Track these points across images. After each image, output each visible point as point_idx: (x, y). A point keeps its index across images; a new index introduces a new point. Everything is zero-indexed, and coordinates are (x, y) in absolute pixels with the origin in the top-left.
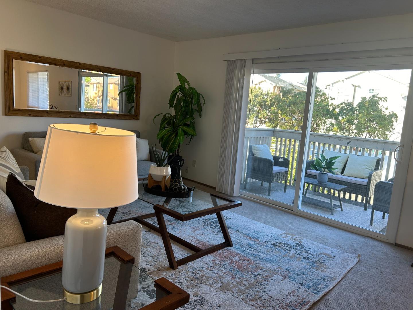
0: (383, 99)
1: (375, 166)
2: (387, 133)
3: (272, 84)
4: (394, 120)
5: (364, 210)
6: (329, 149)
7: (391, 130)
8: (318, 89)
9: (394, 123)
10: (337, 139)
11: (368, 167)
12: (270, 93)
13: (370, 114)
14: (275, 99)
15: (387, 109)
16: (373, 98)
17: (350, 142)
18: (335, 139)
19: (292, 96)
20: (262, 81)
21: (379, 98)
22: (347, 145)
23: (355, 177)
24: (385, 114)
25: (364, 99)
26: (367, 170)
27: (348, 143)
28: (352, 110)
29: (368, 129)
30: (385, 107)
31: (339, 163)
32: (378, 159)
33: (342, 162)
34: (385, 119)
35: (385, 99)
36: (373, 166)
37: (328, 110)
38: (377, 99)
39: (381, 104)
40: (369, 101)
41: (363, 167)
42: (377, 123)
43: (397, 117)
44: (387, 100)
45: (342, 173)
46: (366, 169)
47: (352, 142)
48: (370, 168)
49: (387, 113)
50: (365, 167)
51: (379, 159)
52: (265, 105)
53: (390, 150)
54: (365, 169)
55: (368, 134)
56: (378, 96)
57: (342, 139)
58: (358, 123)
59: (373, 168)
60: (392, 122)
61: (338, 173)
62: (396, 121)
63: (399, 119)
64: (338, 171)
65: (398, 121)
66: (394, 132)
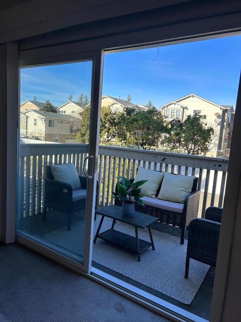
0: (203, 117)
1: (192, 188)
2: (207, 143)
3: (122, 106)
4: (211, 133)
6: (144, 167)
7: (210, 141)
8: (154, 109)
9: (212, 136)
10: (151, 155)
11: (185, 189)
12: (118, 112)
13: (193, 128)
14: (121, 117)
15: (206, 125)
16: (195, 116)
17: (165, 158)
18: (149, 155)
19: (135, 115)
20: (114, 104)
21: (200, 116)
22: (162, 162)
23: (170, 200)
24: (205, 128)
25: (189, 117)
27: (163, 160)
28: (181, 125)
29: (193, 140)
30: (205, 123)
31: (153, 184)
32: (195, 178)
33: (157, 183)
34: (205, 132)
35: (205, 117)
36: (189, 188)
37: (163, 126)
38: (198, 117)
39: (202, 120)
40: (193, 118)
41: (179, 189)
42: (199, 136)
43: (213, 131)
44: (207, 118)
45: (157, 195)
46: (183, 192)
47: (167, 158)
48: (186, 189)
49: (206, 128)
50: (181, 189)
51: (197, 178)
52: (114, 122)
53: (208, 168)
54: (181, 191)
55: (193, 145)
56: (200, 114)
57: (157, 156)
58: (185, 136)
59: (190, 190)
60: (210, 135)
61: (152, 196)
62: (213, 134)
63: (215, 133)
64: (152, 193)
65: (214, 135)
66: (212, 143)
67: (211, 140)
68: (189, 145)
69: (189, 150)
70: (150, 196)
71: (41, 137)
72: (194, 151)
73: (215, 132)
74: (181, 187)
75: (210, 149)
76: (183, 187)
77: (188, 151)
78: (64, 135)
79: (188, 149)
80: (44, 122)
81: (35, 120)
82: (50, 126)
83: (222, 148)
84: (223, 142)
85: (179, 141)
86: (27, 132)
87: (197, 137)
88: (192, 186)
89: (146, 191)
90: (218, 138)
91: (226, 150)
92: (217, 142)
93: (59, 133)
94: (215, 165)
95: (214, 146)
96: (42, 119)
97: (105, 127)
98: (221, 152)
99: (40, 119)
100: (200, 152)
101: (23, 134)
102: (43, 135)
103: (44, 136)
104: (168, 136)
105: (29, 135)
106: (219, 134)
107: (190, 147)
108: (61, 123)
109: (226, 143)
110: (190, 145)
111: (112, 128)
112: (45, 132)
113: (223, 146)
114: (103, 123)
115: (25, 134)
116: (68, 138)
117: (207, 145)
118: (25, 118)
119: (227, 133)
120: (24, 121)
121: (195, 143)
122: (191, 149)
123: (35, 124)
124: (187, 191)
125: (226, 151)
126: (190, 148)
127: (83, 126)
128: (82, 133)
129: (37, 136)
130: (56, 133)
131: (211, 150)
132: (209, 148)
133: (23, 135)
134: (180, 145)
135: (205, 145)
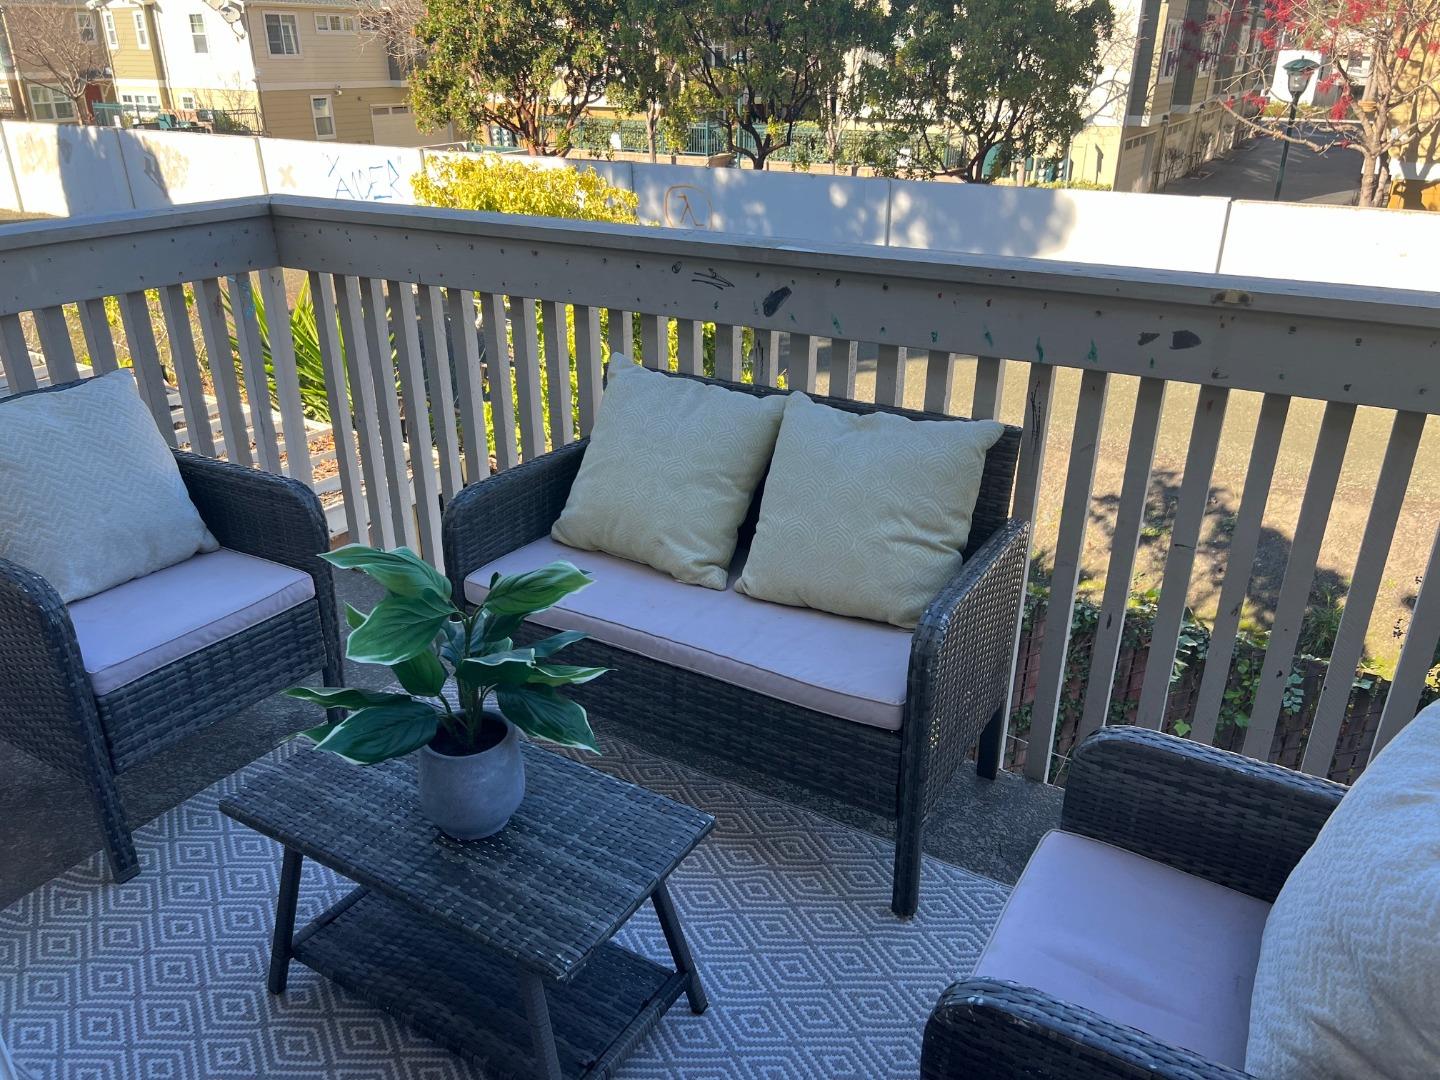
1: (971, 510)
5: (895, 908)
7: (1090, 75)
9: (1102, 45)
10: (687, 271)
11: (924, 526)
17: (785, 292)
22: (764, 322)
23: (824, 607)
26: (914, 550)
27: (771, 305)
29: (1003, 79)
31: (709, 492)
32: (996, 436)
33: (732, 477)
36: (953, 512)
37: (849, 6)
41: (882, 529)
42: (1036, 51)
43: (1110, 16)
46: (906, 547)
47: (802, 289)
48: (934, 529)
50: (894, 528)
51: (1010, 433)
54: (897, 546)
55: (1005, 101)
57: (725, 274)
58: (965, 58)
59: (962, 530)
60: (1092, 41)
61: (705, 574)
62: (1108, 35)
63: (1119, 26)
64: (702, 557)
65: (1115, 36)
66: (1098, 83)
67: (1099, 70)
68: (983, 106)
69: (986, 135)
70: (687, 578)
71: (241, 112)
72: (1008, 134)
73: (1117, 18)
74: (893, 513)
75: (1092, 117)
76: (907, 515)
77: (980, 140)
78: (359, 96)
79: (978, 127)
80: (239, 26)
81: (195, 20)
82: (276, 49)
83: (1148, 105)
84: (1154, 71)
85: (935, 87)
86: (165, 92)
87: (1024, 57)
88: (974, 495)
89: (661, 543)
90: (1128, 53)
91: (1168, 113)
92: (1125, 77)
93: (329, 85)
94: (1146, 338)
95: (1112, 96)
96: (226, 9)
97: (550, 36)
98: (1143, 124)
99: (218, 15)
100: (1039, 140)
101: (146, 103)
102: (252, 101)
103: (259, 110)
104: (878, 60)
105: (179, 106)
106: (1134, 29)
107: (989, 118)
108: (333, 29)
109: (1171, 79)
110: (992, 106)
111: (586, 37)
112: (259, 87)
113: (1152, 93)
114: (535, 10)
115: (158, 102)
116: (385, 111)
117: (1075, 96)
118: (142, 13)
119: (1179, 23)
120: (138, 30)
121: (1018, 90)
122: (996, 127)
123: (200, 44)
124: (935, 538)
125: (1165, 117)
126: (992, 120)
127: (430, 41)
128: (433, 79)
129: (218, 108)
130: (312, 85)
131: (1096, 120)
132: (1084, 113)
133: (153, 109)
134: (940, 111)
135: (1065, 97)
